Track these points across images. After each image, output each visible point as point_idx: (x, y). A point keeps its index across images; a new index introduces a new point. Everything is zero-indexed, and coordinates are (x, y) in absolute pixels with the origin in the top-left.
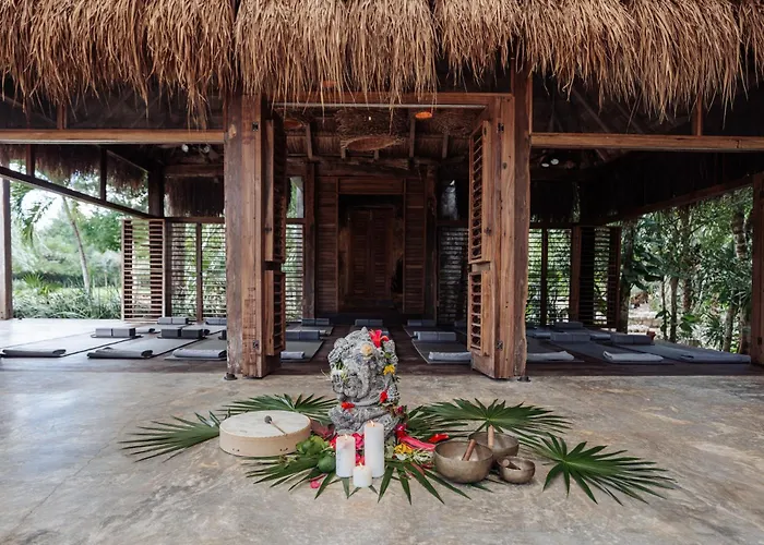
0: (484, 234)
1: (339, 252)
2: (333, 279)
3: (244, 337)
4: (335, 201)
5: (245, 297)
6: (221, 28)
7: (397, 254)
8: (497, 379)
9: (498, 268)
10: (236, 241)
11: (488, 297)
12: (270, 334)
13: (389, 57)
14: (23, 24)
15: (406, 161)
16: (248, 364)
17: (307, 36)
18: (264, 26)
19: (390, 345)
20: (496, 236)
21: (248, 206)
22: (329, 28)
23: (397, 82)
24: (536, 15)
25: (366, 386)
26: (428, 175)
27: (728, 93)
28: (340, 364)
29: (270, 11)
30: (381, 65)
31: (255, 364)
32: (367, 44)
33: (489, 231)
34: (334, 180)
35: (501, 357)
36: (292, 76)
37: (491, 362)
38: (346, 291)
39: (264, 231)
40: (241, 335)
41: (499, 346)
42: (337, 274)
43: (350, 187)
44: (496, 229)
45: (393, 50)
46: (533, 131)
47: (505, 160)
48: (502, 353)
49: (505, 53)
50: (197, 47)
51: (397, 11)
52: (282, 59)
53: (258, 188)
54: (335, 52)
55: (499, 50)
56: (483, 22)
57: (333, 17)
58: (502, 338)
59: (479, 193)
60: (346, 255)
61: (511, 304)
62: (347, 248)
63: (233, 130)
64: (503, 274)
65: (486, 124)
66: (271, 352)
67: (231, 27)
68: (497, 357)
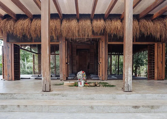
0: (100, 58)
1: (76, 60)
2: (75, 66)
3: (63, 74)
4: (75, 50)
5: (63, 68)
6: (59, 28)
7: (88, 61)
8: (102, 80)
9: (102, 63)
10: (61, 60)
11: (101, 68)
12: (67, 74)
13: (85, 32)
14: (29, 27)
15: (90, 42)
16: (64, 78)
17: (72, 29)
18: (66, 27)
19: (85, 73)
20: (102, 58)
21: (63, 54)
22: (76, 28)
23: (86, 35)
24: (107, 25)
25: (82, 78)
26: (95, 45)
27: (138, 36)
28: (78, 75)
29: (67, 25)
30: (84, 33)
31: (65, 78)
32: (82, 30)
33: (101, 58)
34: (75, 46)
35: (103, 77)
36: (70, 34)
37: (101, 78)
38: (78, 69)
39: (66, 58)
40: (62, 74)
41: (102, 75)
42: (76, 65)
43: (79, 47)
44: (102, 57)
45: (85, 30)
46: (108, 42)
47: (103, 46)
48: (103, 76)
49: (103, 31)
50: (56, 31)
51: (86, 24)
52: (69, 32)
53: (65, 51)
54: (77, 31)
55: (102, 30)
56: (99, 26)
57: (76, 26)
58: (103, 74)
59: (100, 51)
60: (78, 61)
61: (104, 69)
62: (78, 60)
63: (60, 42)
64: (103, 64)
65: (100, 41)
66: (67, 77)
67: (61, 27)
68: (102, 77)
